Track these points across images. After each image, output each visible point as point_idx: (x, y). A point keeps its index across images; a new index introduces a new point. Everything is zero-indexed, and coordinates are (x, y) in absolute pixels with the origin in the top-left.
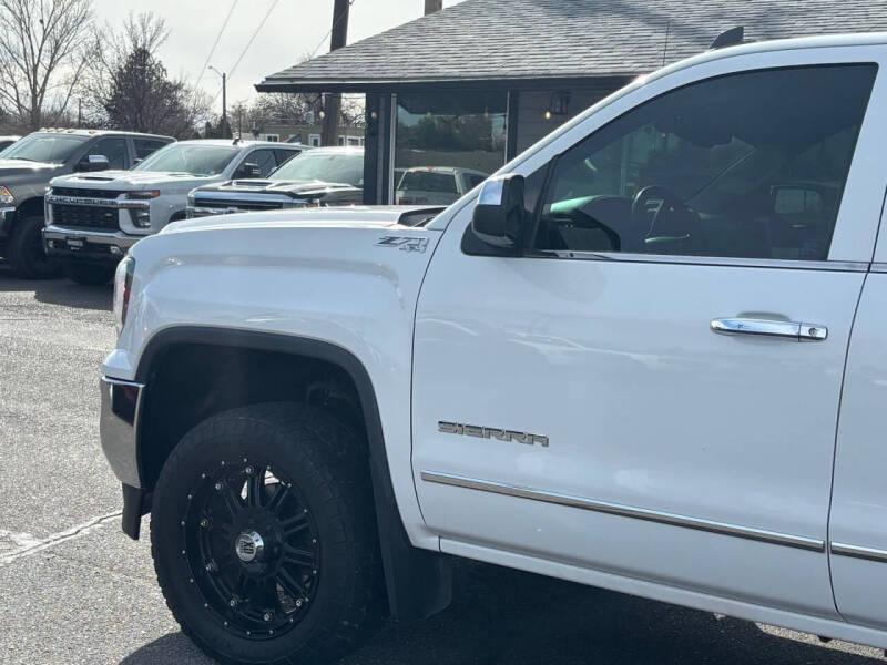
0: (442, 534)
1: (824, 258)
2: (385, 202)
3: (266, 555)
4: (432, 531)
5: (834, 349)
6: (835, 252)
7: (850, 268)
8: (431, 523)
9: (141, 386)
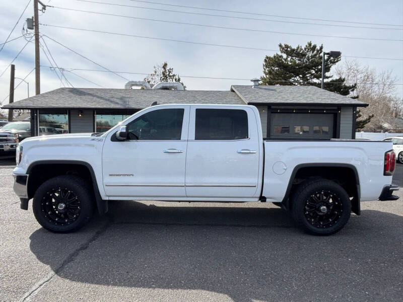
0: (109, 196)
1: (180, 139)
2: (37, 135)
3: (65, 208)
4: (107, 196)
5: (184, 154)
6: (182, 138)
7: (185, 141)
8: (108, 194)
9: (28, 175)
